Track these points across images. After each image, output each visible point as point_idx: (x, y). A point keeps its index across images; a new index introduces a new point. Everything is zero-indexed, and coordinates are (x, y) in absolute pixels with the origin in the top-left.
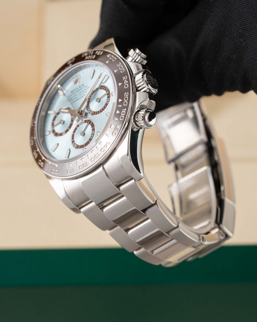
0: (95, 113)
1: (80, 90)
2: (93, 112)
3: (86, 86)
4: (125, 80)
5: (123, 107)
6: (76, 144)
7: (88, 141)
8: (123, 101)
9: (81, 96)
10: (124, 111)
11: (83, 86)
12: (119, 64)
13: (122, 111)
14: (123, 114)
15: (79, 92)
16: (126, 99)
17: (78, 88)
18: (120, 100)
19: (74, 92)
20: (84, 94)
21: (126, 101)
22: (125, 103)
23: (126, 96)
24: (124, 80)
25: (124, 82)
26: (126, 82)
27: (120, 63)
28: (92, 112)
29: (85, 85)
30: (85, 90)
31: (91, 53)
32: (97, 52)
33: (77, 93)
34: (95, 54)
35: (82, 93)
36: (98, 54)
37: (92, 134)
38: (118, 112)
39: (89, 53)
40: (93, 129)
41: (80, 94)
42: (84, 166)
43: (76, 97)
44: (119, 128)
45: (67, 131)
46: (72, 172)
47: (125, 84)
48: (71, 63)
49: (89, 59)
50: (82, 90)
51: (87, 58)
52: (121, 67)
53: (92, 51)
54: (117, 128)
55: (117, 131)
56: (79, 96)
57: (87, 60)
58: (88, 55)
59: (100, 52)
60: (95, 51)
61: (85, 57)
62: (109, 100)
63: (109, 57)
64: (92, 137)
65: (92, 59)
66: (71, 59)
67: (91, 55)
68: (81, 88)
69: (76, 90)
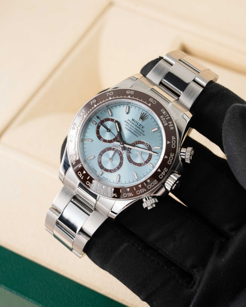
0: (129, 158)
1: (138, 127)
3: (143, 131)
4: (164, 171)
5: (145, 188)
6: (101, 159)
7: (108, 170)
8: (149, 184)
10: (144, 190)
12: (172, 154)
13: (143, 188)
14: (141, 191)
15: (137, 128)
16: (153, 184)
18: (149, 181)
20: (138, 135)
21: (151, 186)
22: (149, 187)
23: (154, 182)
24: (164, 170)
25: (162, 172)
27: (174, 154)
28: (129, 155)
29: (144, 129)
30: (141, 133)
31: (167, 117)
32: (170, 122)
33: (135, 126)
34: (168, 123)
35: (137, 131)
36: (170, 126)
37: (115, 170)
38: (140, 186)
39: (166, 115)
40: (118, 168)
41: (135, 130)
42: (90, 185)
43: (131, 127)
44: (130, 196)
45: (105, 141)
46: (81, 177)
47: (161, 174)
48: (151, 103)
49: (162, 121)
50: (139, 130)
51: (162, 117)
52: (171, 158)
53: (170, 116)
54: (129, 194)
55: (127, 195)
56: (133, 130)
57: (161, 119)
58: (164, 116)
59: (172, 127)
60: (171, 120)
61: (162, 114)
62: (145, 164)
63: (173, 139)
64: (113, 171)
65: (163, 124)
66: (154, 99)
67: (166, 119)
68: (140, 127)
69: (136, 124)
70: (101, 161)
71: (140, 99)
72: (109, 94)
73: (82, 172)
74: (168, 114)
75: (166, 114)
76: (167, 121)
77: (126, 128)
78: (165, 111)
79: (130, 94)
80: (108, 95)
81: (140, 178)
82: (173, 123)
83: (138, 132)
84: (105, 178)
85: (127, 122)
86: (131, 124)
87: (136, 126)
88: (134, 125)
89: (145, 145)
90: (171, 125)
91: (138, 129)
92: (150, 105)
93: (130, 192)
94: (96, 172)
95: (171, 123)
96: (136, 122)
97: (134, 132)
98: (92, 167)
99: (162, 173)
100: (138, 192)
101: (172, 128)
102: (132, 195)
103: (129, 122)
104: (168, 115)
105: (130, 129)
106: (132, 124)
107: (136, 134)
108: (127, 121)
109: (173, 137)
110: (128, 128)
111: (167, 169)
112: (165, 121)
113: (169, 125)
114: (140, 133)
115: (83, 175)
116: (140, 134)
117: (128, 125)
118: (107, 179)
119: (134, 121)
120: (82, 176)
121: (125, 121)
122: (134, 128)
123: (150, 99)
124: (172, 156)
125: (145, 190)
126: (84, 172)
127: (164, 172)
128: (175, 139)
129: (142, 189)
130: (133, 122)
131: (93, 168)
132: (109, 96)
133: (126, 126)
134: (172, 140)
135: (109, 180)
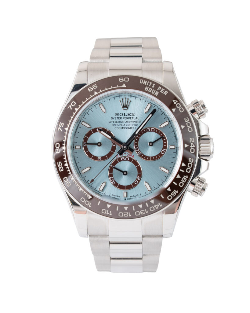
0: (143, 156)
1: (128, 118)
2: (142, 154)
3: (136, 118)
4: (192, 142)
5: (186, 174)
7: (130, 185)
8: (186, 167)
9: (129, 127)
10: (185, 178)
11: (133, 116)
12: (186, 119)
14: (183, 181)
15: (127, 120)
16: (190, 165)
17: (126, 114)
19: (119, 116)
20: (133, 126)
21: (189, 168)
22: (188, 170)
23: (190, 162)
24: (190, 142)
26: (193, 146)
27: (188, 118)
29: (136, 116)
31: (152, 85)
32: (159, 88)
33: (124, 120)
34: (158, 90)
35: (130, 123)
36: (162, 93)
37: (137, 180)
38: (178, 177)
39: (149, 84)
40: (140, 175)
41: (127, 123)
42: (124, 215)
43: (121, 123)
44: (176, 194)
45: (104, 158)
46: (108, 214)
47: (191, 148)
48: (124, 82)
49: (150, 93)
50: (131, 120)
51: (147, 89)
52: (189, 124)
53: (153, 82)
54: (174, 193)
55: (172, 196)
56: (125, 125)
57: (147, 92)
58: (148, 86)
59: (165, 91)
60: (157, 85)
61: (145, 86)
62: (165, 151)
63: (175, 103)
64: (136, 182)
65: (153, 95)
66: (124, 77)
67: (153, 89)
68: (130, 117)
69: (123, 116)
70: (115, 181)
71: (109, 88)
72: (71, 106)
73: (106, 208)
74: (150, 81)
75: (148, 82)
76: (155, 89)
77: (116, 128)
78: (145, 81)
79: (94, 90)
80: (71, 109)
81: (170, 169)
82: (162, 87)
83: (132, 123)
84: (134, 196)
85: (112, 122)
86: (117, 120)
87: (125, 118)
88: (122, 118)
89: (150, 131)
90: (162, 90)
91: (129, 120)
92: (124, 86)
93: (172, 190)
94: (119, 196)
95: (161, 88)
96: (121, 115)
97: (127, 126)
98: (111, 196)
99: (191, 146)
100: (181, 184)
101: (165, 93)
102: (177, 192)
103: (114, 120)
104: (151, 83)
105: (120, 126)
106: (119, 120)
107: (131, 126)
108: (111, 120)
109: (174, 101)
110: (118, 127)
111: (193, 139)
112: (153, 90)
113: (161, 91)
114: (134, 123)
115: (109, 210)
116: (136, 123)
117: (115, 123)
118: (137, 195)
119: (119, 115)
120: (109, 212)
121: (109, 122)
122: (124, 122)
123: (120, 80)
124: (187, 121)
125: (187, 177)
126: (109, 206)
127: (192, 144)
128: (177, 101)
129: (183, 178)
130: (118, 117)
131: (113, 195)
132: (73, 108)
133: (115, 126)
134: (175, 105)
135: (139, 195)
